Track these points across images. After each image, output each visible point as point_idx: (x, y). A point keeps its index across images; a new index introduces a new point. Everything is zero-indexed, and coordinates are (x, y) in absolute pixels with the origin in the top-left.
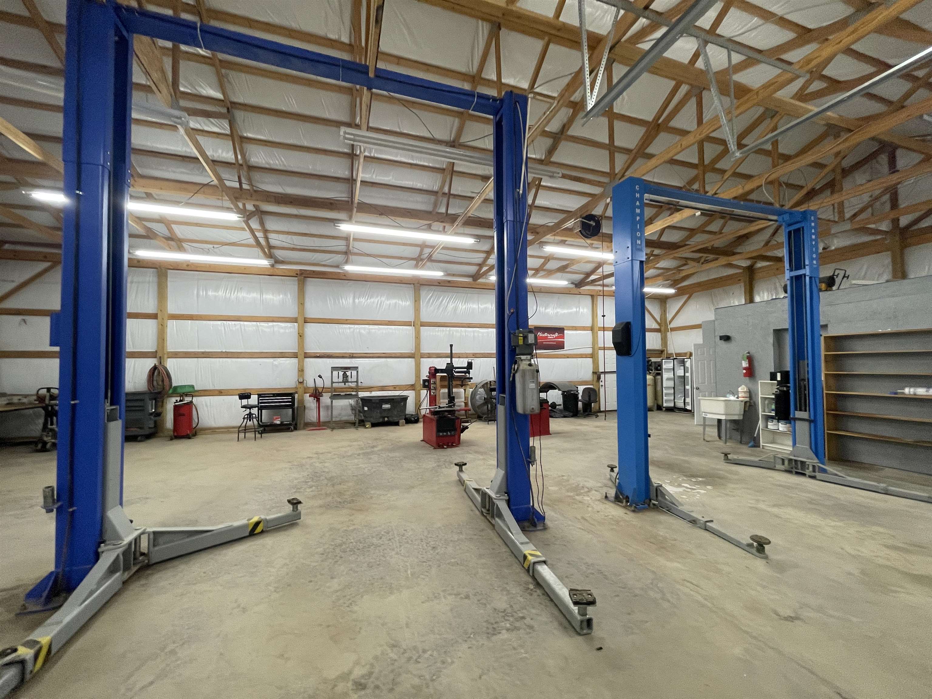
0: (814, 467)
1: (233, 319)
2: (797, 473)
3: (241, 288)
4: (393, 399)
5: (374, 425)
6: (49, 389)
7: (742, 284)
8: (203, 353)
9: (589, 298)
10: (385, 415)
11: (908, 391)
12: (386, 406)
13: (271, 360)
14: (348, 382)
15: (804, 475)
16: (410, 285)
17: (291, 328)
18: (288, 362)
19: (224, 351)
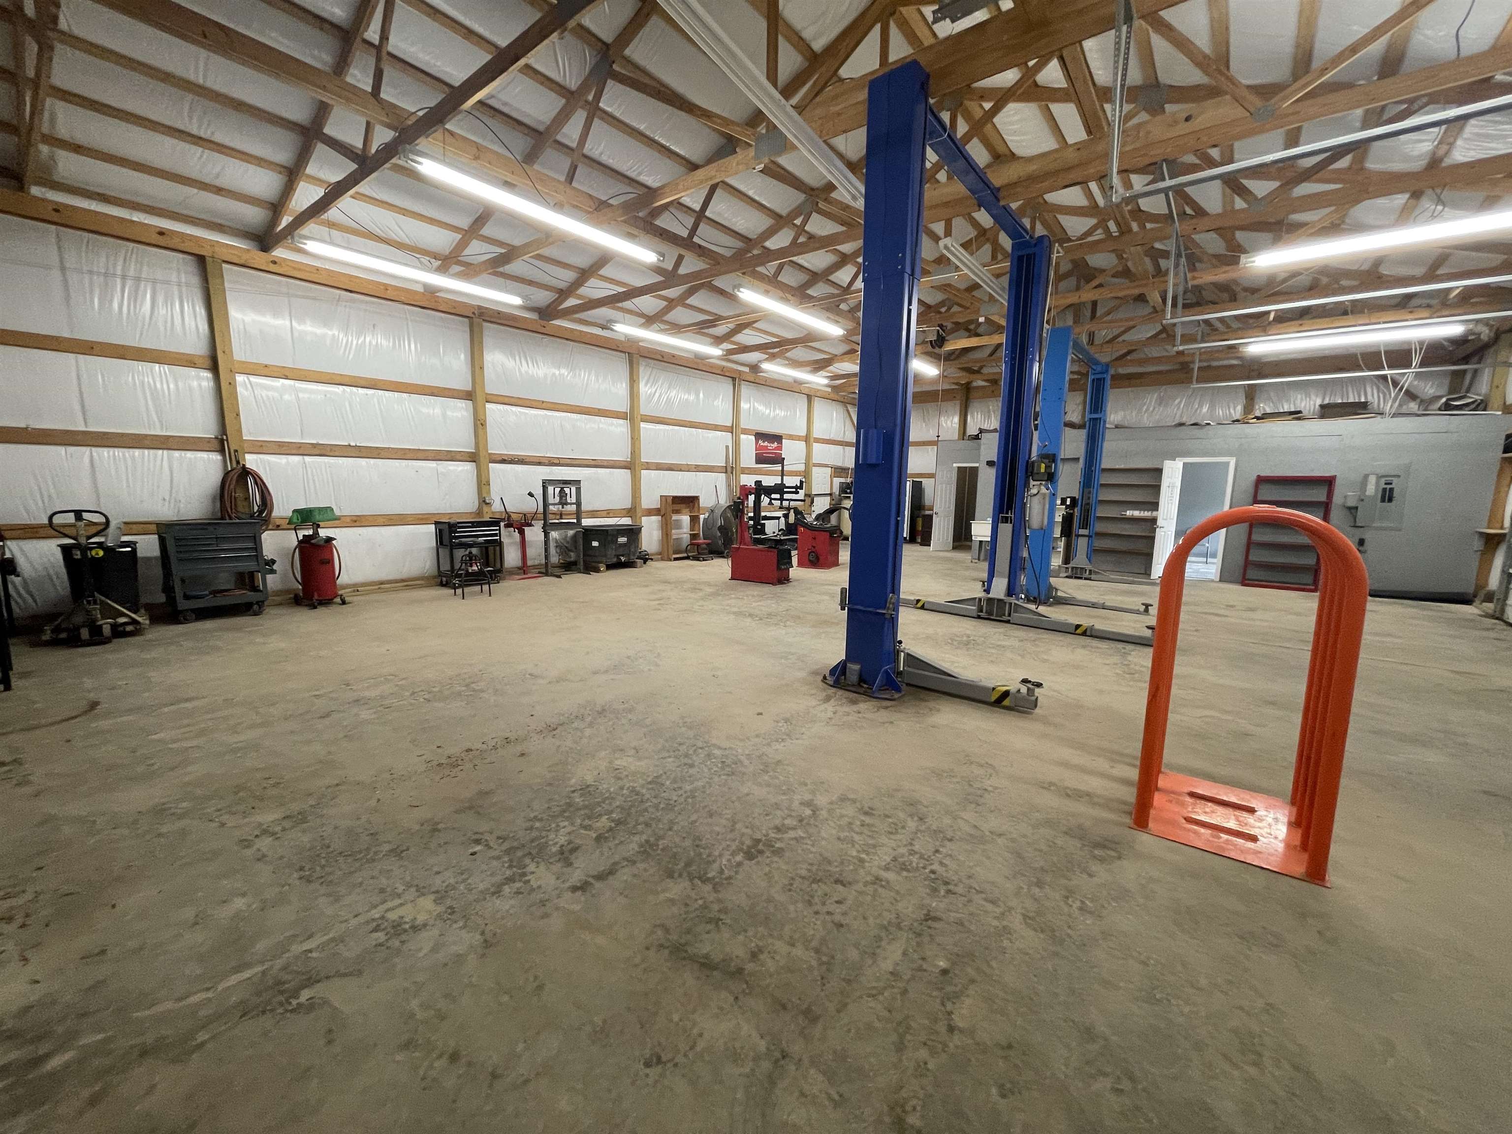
0: (1090, 571)
1: (363, 383)
2: (1076, 578)
3: (374, 326)
4: (607, 531)
5: (610, 567)
6: (78, 514)
7: (958, 402)
8: (314, 446)
9: (805, 399)
10: (620, 551)
11: (1129, 513)
12: (622, 540)
13: (433, 464)
14: (567, 504)
15: (1081, 578)
16: (623, 355)
17: (460, 410)
18: (460, 469)
19: (353, 444)
